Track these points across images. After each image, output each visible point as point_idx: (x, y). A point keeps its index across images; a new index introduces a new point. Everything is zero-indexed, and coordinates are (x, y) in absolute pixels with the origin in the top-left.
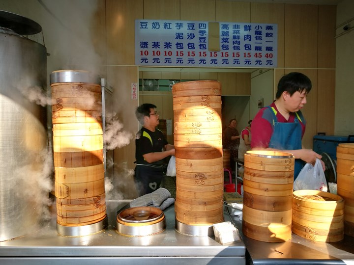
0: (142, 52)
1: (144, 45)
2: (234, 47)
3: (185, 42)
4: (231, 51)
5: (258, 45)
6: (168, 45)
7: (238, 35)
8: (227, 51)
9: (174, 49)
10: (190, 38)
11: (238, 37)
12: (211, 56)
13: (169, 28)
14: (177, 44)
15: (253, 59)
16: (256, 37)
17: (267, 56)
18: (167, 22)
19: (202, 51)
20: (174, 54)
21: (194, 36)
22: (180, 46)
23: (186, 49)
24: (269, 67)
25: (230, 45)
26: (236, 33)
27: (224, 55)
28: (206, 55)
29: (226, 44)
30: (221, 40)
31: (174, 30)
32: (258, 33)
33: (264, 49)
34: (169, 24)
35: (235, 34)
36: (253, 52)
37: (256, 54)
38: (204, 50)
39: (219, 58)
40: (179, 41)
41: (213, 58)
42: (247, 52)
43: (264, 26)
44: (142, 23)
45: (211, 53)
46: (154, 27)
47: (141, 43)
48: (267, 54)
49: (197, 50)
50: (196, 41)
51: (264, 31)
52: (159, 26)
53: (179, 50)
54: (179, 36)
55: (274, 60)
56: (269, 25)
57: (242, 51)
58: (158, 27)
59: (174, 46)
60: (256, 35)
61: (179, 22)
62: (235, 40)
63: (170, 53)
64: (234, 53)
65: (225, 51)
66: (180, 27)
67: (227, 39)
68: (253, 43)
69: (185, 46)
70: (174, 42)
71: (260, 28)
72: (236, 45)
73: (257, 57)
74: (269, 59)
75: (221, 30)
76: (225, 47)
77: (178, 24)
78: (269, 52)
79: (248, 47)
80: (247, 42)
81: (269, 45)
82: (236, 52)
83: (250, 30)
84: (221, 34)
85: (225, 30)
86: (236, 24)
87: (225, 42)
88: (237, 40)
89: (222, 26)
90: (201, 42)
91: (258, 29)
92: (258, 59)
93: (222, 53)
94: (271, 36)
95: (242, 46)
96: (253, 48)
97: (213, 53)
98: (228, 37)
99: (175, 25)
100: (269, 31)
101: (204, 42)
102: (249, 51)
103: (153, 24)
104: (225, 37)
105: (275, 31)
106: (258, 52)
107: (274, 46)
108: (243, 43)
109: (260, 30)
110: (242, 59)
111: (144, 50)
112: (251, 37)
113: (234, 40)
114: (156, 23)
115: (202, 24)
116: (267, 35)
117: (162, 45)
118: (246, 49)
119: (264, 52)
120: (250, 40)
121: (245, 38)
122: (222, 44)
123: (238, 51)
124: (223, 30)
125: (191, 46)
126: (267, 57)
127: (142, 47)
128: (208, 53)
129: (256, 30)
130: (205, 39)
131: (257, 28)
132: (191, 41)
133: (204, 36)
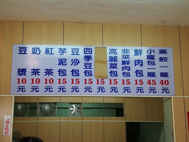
0: (19, 79)
1: (22, 72)
2: (123, 73)
3: (69, 68)
4: (120, 77)
5: (151, 71)
6: (49, 72)
7: (127, 60)
8: (115, 78)
9: (56, 76)
10: (74, 64)
11: (128, 62)
12: (98, 83)
13: (51, 54)
14: (59, 71)
15: (146, 87)
16: (148, 62)
17: (162, 82)
18: (49, 46)
19: (88, 78)
20: (56, 81)
21: (79, 62)
22: (62, 72)
23: (69, 77)
24: (165, 95)
25: (119, 71)
26: (126, 58)
27: (112, 82)
28: (92, 82)
29: (115, 70)
30: (109, 66)
31: (57, 55)
32: (151, 57)
33: (158, 75)
34: (51, 49)
35: (124, 59)
36: (145, 78)
37: (150, 81)
38: (90, 77)
39: (107, 86)
40: (62, 67)
41: (100, 85)
42: (138, 79)
43: (157, 50)
44: (20, 48)
45: (98, 80)
46: (34, 52)
47: (19, 70)
48: (162, 81)
49: (82, 77)
50: (81, 67)
51: (157, 56)
52: (40, 51)
53: (62, 78)
54: (62, 62)
55: (171, 87)
56: (163, 49)
57: (133, 77)
58: (38, 52)
59: (56, 73)
60: (148, 60)
61: (62, 47)
62: (125, 66)
63: (52, 81)
64: (123, 80)
65: (113, 78)
66: (63, 52)
67: (116, 64)
68: (145, 69)
69: (69, 73)
70: (56, 68)
71: (152, 52)
72: (126, 71)
73: (150, 84)
74: (165, 86)
75: (108, 55)
76: (114, 74)
77: (61, 49)
78: (164, 79)
79: (140, 73)
80: (138, 67)
81: (164, 70)
82: (125, 78)
83: (140, 54)
84: (108, 59)
85: (113, 55)
86: (126, 48)
87: (113, 68)
88: (127, 65)
89: (110, 51)
90: (86, 68)
91: (151, 53)
92: (152, 86)
93: (111, 80)
94: (165, 61)
95: (132, 72)
96: (145, 74)
97: (100, 80)
98: (116, 63)
99: (58, 50)
100: (163, 56)
101: (90, 68)
102: (141, 78)
103: (33, 49)
104: (113, 63)
105: (169, 55)
106: (151, 78)
107: (170, 71)
108: (134, 68)
109: (153, 54)
110: (133, 87)
111: (21, 77)
112: (142, 63)
113: (123, 66)
114: (37, 48)
115: (87, 49)
116: (161, 59)
117: (42, 72)
118: (137, 76)
119: (158, 79)
120: (142, 65)
121: (135, 63)
122: (110, 70)
123: (128, 78)
124: (111, 55)
125: (75, 72)
126: (163, 84)
127: (20, 74)
128: (95, 81)
129: (147, 54)
130: (90, 64)
131: (149, 52)
132: (75, 68)
133: (90, 62)
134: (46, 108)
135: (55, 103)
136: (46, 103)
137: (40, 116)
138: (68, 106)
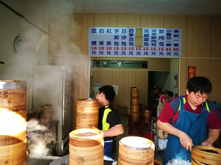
0: (92, 47)
1: (94, 43)
2: (152, 44)
3: (120, 41)
4: (150, 46)
5: (169, 43)
6: (109, 43)
10: (123, 38)
11: (155, 37)
12: (137, 50)
13: (110, 33)
14: (115, 43)
15: (165, 52)
16: (167, 37)
17: (174, 49)
18: (109, 28)
19: (131, 47)
20: (113, 49)
21: (126, 37)
22: (116, 43)
23: (120, 46)
24: (176, 57)
25: (150, 42)
26: (154, 35)
27: (145, 49)
28: (133, 49)
29: (147, 42)
30: (143, 40)
31: (113, 33)
32: (169, 35)
33: (172, 45)
34: (110, 30)
35: (153, 36)
36: (165, 47)
37: (167, 48)
38: (132, 46)
39: (142, 51)
40: (116, 40)
42: (161, 47)
43: (173, 30)
44: (93, 29)
45: (137, 48)
46: (100, 32)
47: (92, 42)
48: (175, 48)
49: (128, 46)
50: (127, 41)
51: (173, 34)
52: (104, 31)
53: (116, 47)
54: (116, 37)
55: (180, 52)
56: (176, 29)
57: (158, 46)
58: (103, 32)
59: (113, 44)
60: (167, 36)
61: (117, 28)
62: (153, 39)
63: (110, 48)
64: (152, 48)
65: (146, 47)
66: (117, 32)
67: (148, 39)
68: (165, 41)
69: (120, 44)
70: (113, 41)
71: (170, 31)
72: (154, 43)
73: (167, 50)
74: (176, 51)
75: (143, 33)
76: (147, 44)
77: (116, 30)
78: (176, 47)
79: (162, 44)
80: (161, 41)
81: (176, 42)
82: (153, 47)
83: (163, 33)
84: (143, 35)
85: (146, 33)
86: (154, 29)
87: (146, 41)
88: (154, 39)
89: (144, 30)
90: (130, 41)
91: (169, 32)
93: (144, 48)
94: (177, 37)
95: (157, 44)
96: (165, 44)
97: (138, 48)
98: (148, 38)
99: (114, 31)
100: (176, 34)
101: (132, 41)
102: (162, 47)
103: (100, 30)
104: (146, 38)
105: (180, 34)
106: (168, 47)
107: (180, 43)
108: (158, 41)
109: (170, 32)
110: (157, 52)
111: (94, 46)
112: (163, 38)
113: (152, 39)
114: (102, 29)
115: (131, 30)
116: (175, 36)
117: (105, 43)
118: (160, 45)
119: (172, 47)
120: (163, 39)
121: (160, 38)
122: (144, 42)
123: (155, 47)
124: (145, 33)
125: (124, 43)
126: (175, 50)
127: (93, 44)
128: (135, 48)
129: (167, 33)
131: (168, 31)
132: (124, 41)
133: (132, 37)
134: (105, 63)
135: (110, 61)
136: (105, 61)
137: (102, 67)
138: (117, 62)
